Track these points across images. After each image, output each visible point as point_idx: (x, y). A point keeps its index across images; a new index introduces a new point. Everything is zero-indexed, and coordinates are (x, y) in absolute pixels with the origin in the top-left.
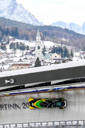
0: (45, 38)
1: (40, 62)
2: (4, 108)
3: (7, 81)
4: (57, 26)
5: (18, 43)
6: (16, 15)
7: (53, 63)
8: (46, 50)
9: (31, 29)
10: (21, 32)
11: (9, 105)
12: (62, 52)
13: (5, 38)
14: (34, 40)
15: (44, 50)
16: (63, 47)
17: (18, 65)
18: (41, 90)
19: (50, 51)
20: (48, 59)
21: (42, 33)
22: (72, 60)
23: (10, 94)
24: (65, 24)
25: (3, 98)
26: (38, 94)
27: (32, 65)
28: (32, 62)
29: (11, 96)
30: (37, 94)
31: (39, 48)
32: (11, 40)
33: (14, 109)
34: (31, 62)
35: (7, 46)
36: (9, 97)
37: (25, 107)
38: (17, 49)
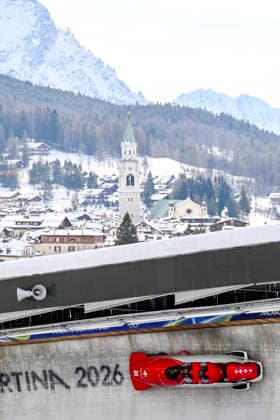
0: (153, 148)
1: (134, 231)
2: (12, 385)
3: (22, 294)
4: (193, 105)
5: (57, 163)
6: (53, 66)
7: (178, 235)
8: (156, 187)
9: (104, 117)
10: (71, 126)
11: (30, 376)
12: (210, 195)
13: (14, 147)
14: (112, 154)
15: (149, 187)
16: (213, 179)
17: (58, 240)
18: (141, 326)
19: (170, 191)
20: (161, 220)
21: (140, 130)
22: (244, 224)
23: (32, 337)
24: (221, 98)
25: (10, 350)
26: (130, 338)
27: (109, 238)
28: (106, 228)
29: (35, 345)
30: (126, 337)
31: (131, 181)
32: (33, 154)
33: (46, 388)
34: (103, 231)
35: (20, 173)
36: (29, 346)
37: (85, 381)
38: (54, 186)
